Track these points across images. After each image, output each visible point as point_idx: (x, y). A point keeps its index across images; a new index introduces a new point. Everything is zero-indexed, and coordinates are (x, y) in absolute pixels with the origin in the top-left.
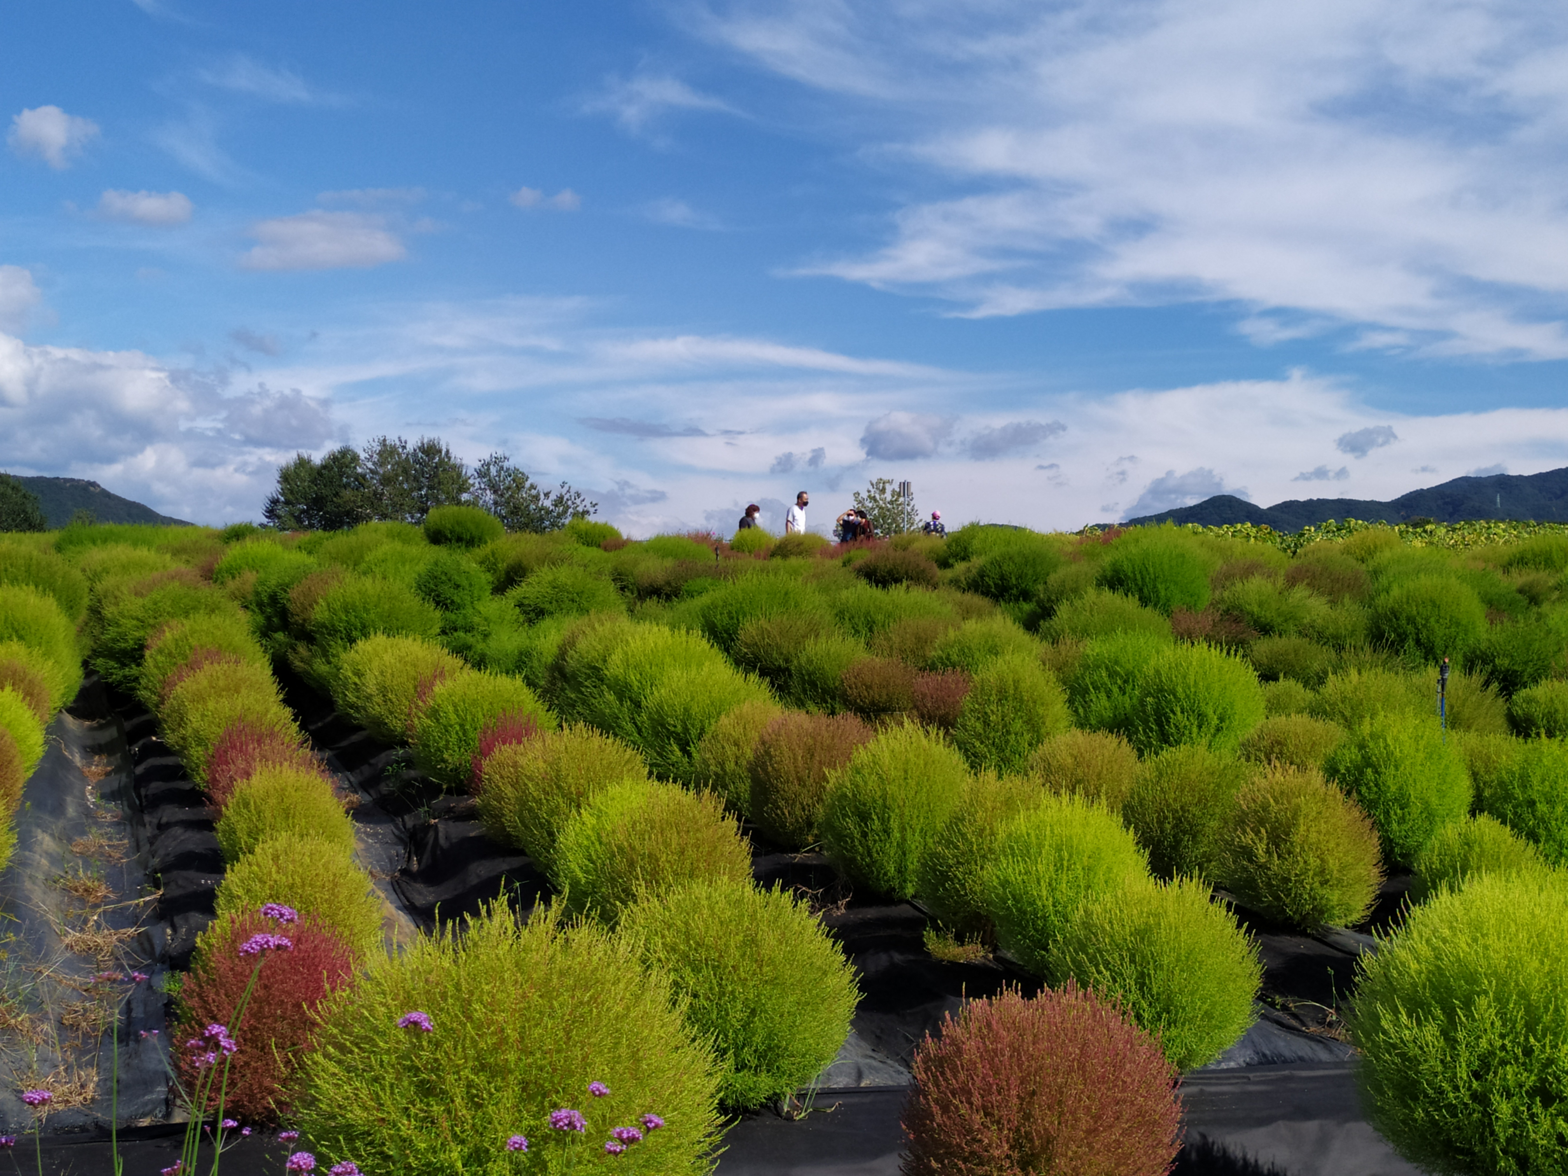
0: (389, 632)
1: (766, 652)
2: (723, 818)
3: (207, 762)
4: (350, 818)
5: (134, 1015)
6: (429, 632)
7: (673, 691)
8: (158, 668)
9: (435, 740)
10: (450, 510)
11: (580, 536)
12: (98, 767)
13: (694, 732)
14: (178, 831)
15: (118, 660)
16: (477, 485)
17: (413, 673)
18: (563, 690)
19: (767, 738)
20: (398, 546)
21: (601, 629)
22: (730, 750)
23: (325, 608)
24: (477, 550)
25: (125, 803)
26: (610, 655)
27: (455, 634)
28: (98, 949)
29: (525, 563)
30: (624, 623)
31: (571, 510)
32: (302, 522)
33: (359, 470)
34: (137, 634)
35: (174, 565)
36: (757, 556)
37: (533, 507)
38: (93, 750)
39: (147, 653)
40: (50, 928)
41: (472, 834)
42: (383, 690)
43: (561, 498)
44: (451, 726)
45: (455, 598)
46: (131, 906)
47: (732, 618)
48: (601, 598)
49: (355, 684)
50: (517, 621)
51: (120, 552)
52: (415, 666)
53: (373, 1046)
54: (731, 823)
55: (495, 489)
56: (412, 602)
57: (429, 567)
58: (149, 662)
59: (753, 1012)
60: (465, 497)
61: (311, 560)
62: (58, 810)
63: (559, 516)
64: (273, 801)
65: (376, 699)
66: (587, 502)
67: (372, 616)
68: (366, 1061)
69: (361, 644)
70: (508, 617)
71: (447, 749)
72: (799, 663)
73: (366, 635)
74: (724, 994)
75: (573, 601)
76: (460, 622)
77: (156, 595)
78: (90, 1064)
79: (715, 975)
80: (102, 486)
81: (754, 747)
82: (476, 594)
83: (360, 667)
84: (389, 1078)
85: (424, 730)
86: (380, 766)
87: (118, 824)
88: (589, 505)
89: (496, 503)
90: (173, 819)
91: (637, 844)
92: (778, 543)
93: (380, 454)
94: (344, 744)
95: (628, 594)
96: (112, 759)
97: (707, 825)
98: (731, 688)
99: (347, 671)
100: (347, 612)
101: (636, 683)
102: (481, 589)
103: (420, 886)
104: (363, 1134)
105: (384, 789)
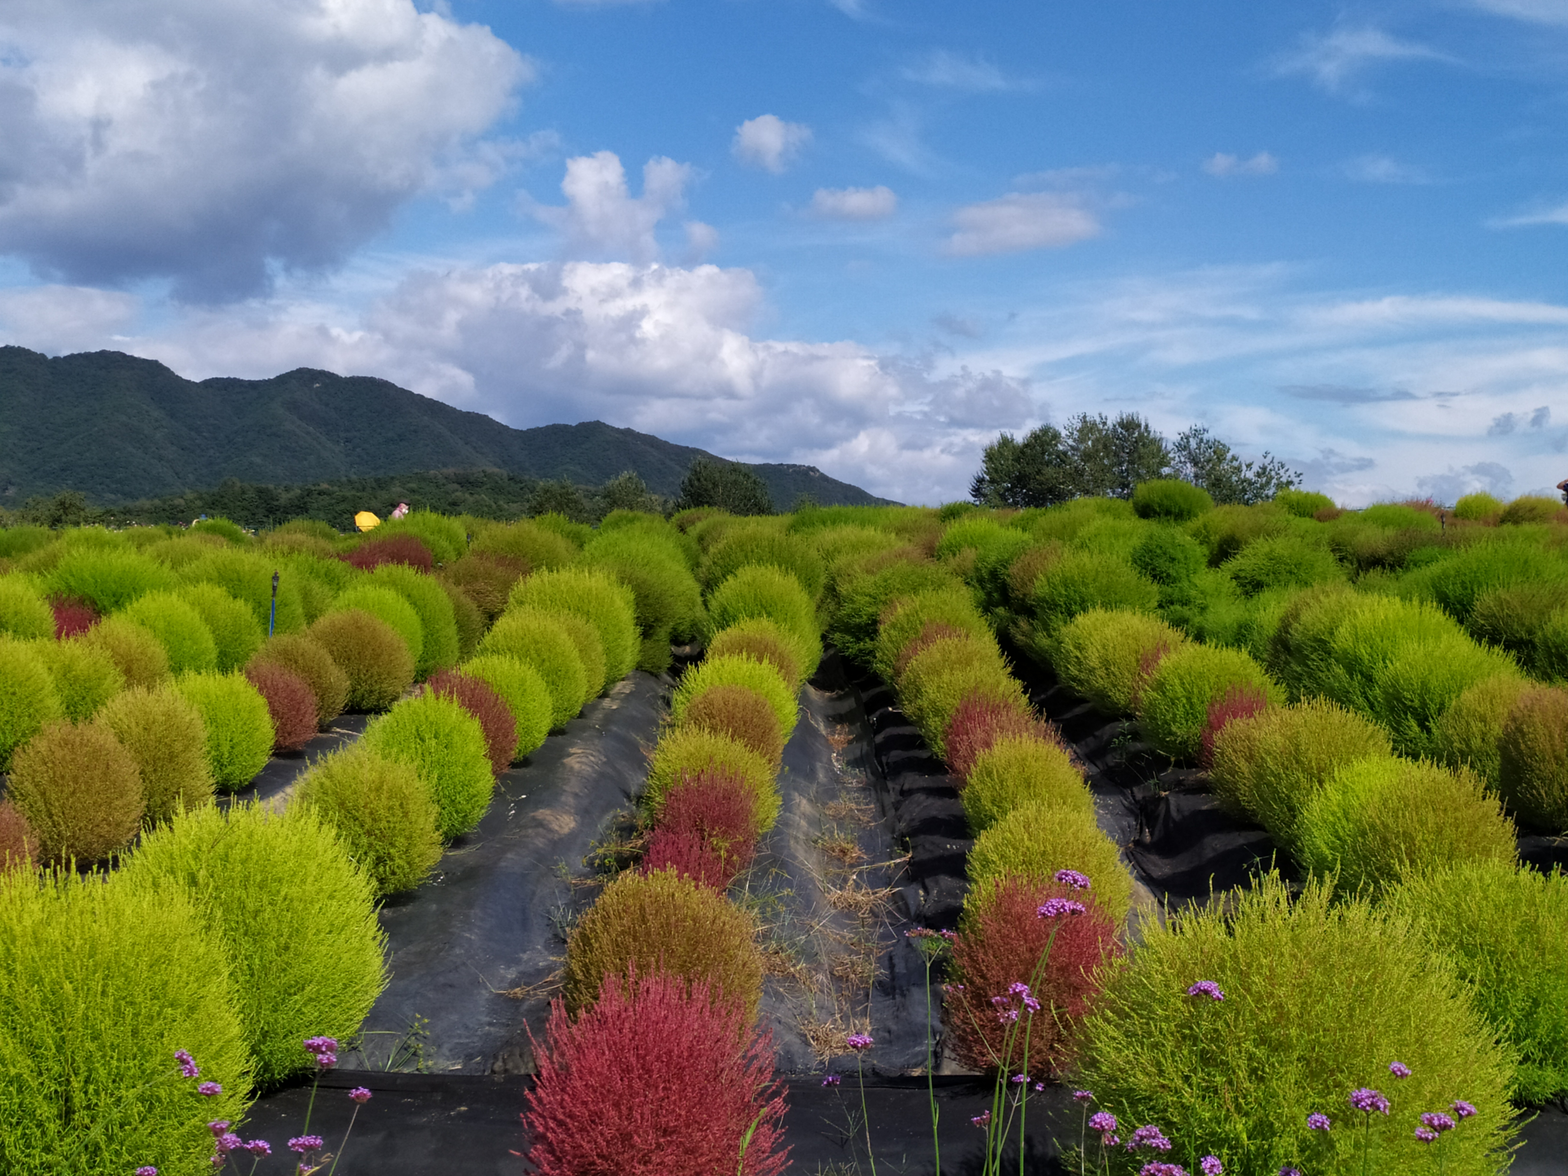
0: (1107, 605)
1: (1506, 624)
2: (1484, 798)
3: (943, 732)
4: (1088, 788)
5: (897, 970)
6: (1147, 606)
7: (1410, 664)
8: (891, 642)
9: (1161, 714)
10: (1155, 483)
11: (1291, 507)
12: (840, 737)
13: (1433, 707)
14: (920, 797)
15: (853, 634)
16: (1177, 459)
17: (1134, 646)
18: (1287, 663)
19: (1518, 714)
20: (1109, 520)
21: (1326, 601)
22: (1476, 727)
23: (1045, 583)
24: (1189, 523)
25: (868, 770)
26: (1337, 627)
27: (1172, 607)
28: (858, 906)
29: (1238, 535)
30: (1350, 594)
31: (1274, 481)
32: (1006, 500)
33: (1061, 447)
34: (871, 610)
35: (899, 544)
36: (1487, 523)
37: (1234, 478)
38: (835, 719)
39: (881, 628)
40: (815, 885)
41: (1205, 807)
42: (1106, 664)
43: (1264, 469)
44: (1178, 699)
45: (1171, 571)
46: (883, 867)
47: (1466, 588)
48: (1320, 570)
49: (1077, 657)
50: (1234, 593)
51: (849, 532)
52: (1136, 639)
53: (1150, 1012)
54: (1493, 804)
55: (1195, 462)
56: (1129, 575)
57: (1144, 541)
58: (884, 636)
59: (1536, 1003)
60: (1166, 470)
61: (1027, 536)
62: (811, 775)
63: (1262, 487)
64: (1014, 770)
65: (1098, 672)
66: (1291, 472)
67: (1091, 590)
68: (1145, 1027)
69: (1080, 619)
70: (1224, 590)
71: (1174, 722)
72: (1544, 635)
73: (1085, 610)
74: (1502, 981)
75: (1290, 572)
76: (1176, 595)
77: (887, 572)
78: (864, 1013)
79: (1491, 961)
80: (821, 470)
81: (1503, 723)
82: (1191, 567)
83: (1081, 641)
84: (1169, 1046)
85: (1151, 704)
86: (1105, 738)
87: (864, 789)
88: (1293, 475)
89: (1196, 476)
90: (915, 786)
91: (1390, 822)
92: (1507, 509)
93: (1080, 431)
94: (1068, 716)
95: (1347, 564)
96: (853, 728)
97: (1467, 805)
98: (1471, 662)
99: (1068, 645)
100: (1066, 586)
101: (1367, 656)
102: (1196, 562)
103: (1154, 858)
104: (1144, 1098)
105: (1112, 760)
